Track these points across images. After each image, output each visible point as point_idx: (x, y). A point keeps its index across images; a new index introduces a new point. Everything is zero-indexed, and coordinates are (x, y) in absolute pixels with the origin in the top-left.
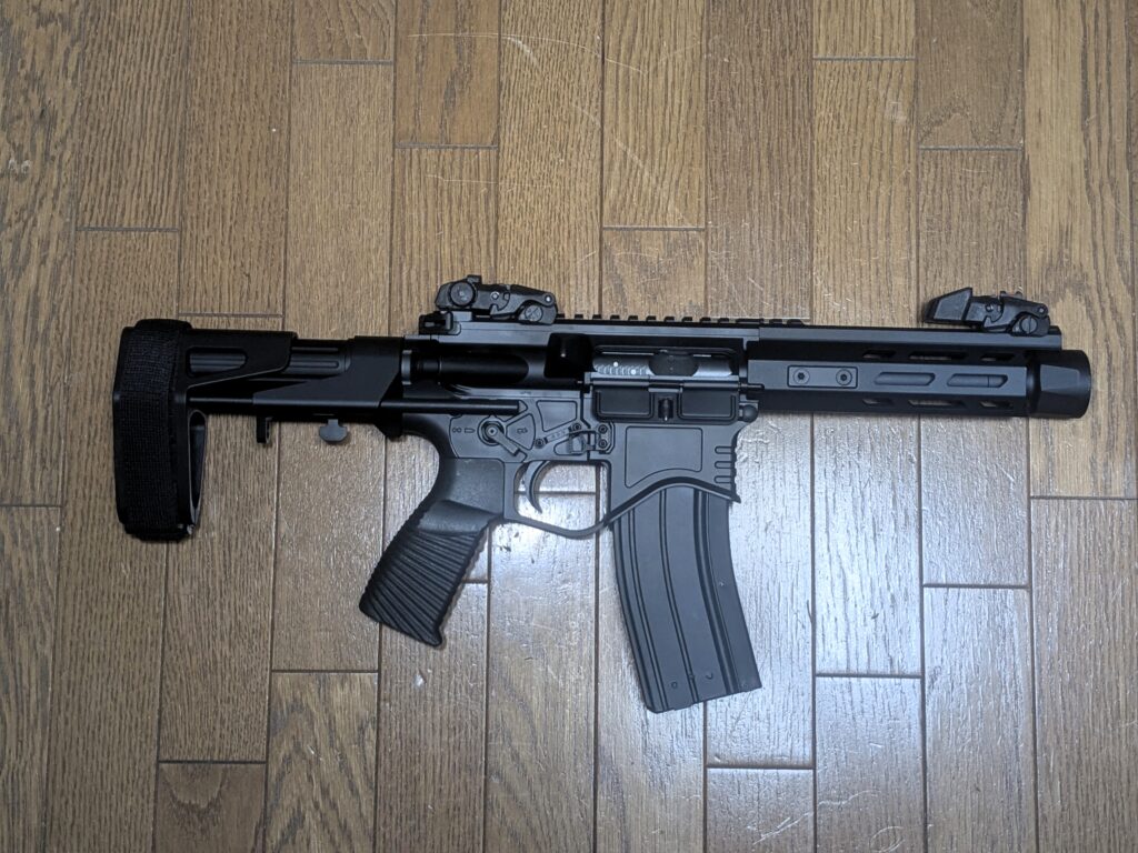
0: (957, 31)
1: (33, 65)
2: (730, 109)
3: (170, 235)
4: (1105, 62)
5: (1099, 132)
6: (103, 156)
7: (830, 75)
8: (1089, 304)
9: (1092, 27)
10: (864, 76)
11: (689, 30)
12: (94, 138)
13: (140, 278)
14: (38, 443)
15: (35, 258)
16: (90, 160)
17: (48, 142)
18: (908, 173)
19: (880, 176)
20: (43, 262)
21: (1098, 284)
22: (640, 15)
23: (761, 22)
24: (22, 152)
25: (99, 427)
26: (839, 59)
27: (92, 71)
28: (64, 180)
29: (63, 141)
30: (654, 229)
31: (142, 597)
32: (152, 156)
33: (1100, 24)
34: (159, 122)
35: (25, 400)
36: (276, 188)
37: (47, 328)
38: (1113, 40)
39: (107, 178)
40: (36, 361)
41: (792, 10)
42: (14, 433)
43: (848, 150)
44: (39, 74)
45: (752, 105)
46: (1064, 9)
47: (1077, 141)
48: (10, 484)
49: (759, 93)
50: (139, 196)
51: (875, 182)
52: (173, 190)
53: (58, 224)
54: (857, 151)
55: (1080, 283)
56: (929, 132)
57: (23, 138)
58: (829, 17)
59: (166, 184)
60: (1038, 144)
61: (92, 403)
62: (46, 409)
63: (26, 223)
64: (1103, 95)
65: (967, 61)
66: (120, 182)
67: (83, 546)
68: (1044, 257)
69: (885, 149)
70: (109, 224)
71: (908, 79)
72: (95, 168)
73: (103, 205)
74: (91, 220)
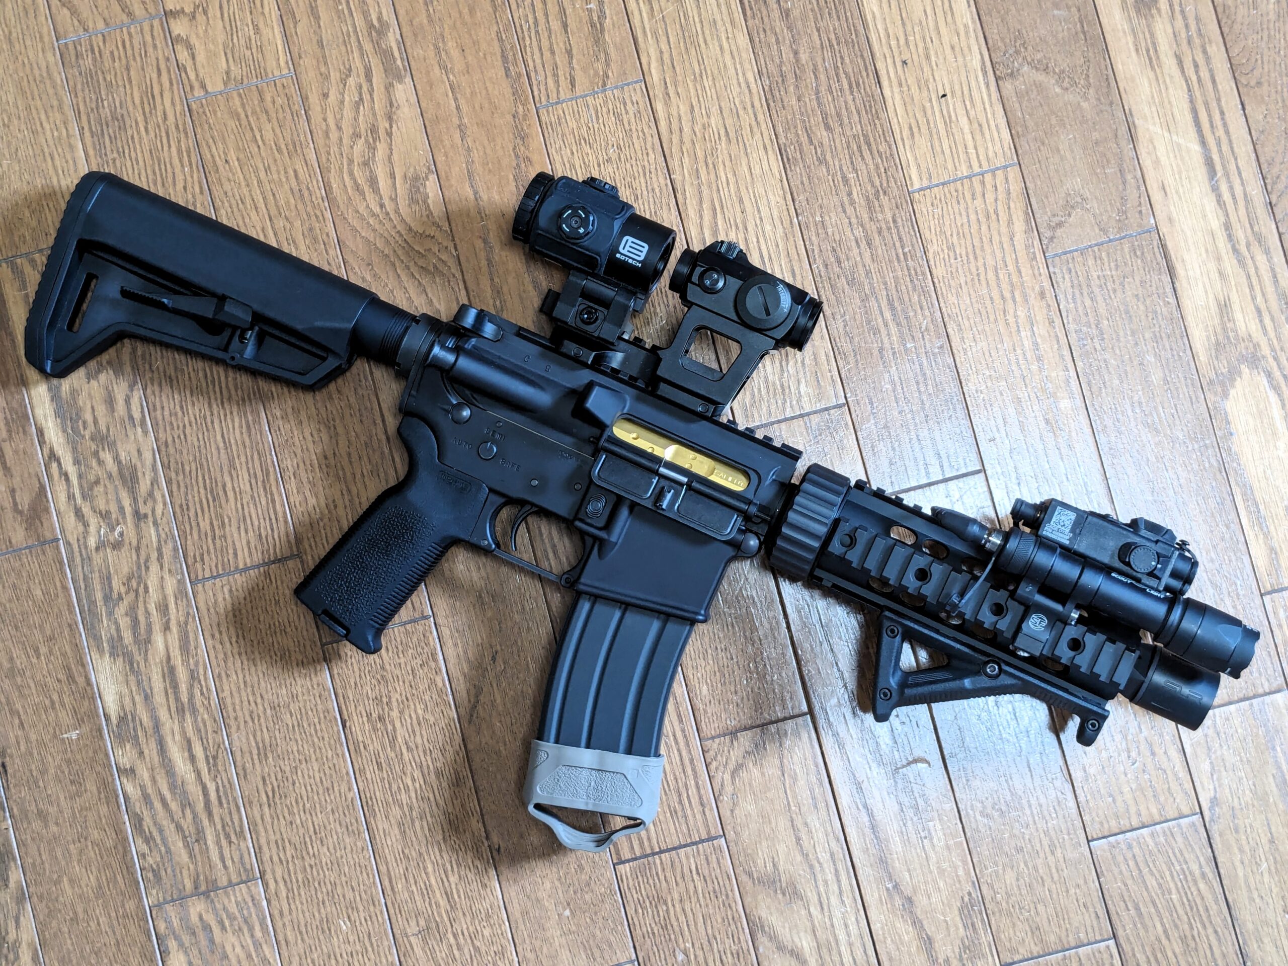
0: (1054, 121)
1: (95, 421)
2: (837, 269)
3: (290, 564)
4: (1217, 112)
5: (1231, 188)
6: (197, 499)
7: (932, 205)
8: (1269, 375)
9: (1194, 78)
10: (968, 196)
11: (771, 197)
12: (182, 485)
13: (273, 617)
14: (217, 819)
15: (157, 628)
16: (185, 507)
17: (135, 500)
18: (1042, 287)
19: (1013, 298)
20: (167, 628)
21: (1273, 350)
22: (715, 196)
23: (845, 168)
24: (110, 518)
25: (275, 784)
26: (937, 185)
27: (159, 412)
28: (163, 536)
29: (151, 495)
30: (793, 418)
31: (370, 949)
32: (248, 485)
33: (1202, 74)
34: (245, 447)
35: (191, 777)
37: (191, 697)
38: (1220, 87)
39: (207, 521)
40: (190, 733)
41: (874, 147)
42: (189, 816)
43: (973, 280)
44: (105, 431)
45: (858, 259)
46: (1160, 66)
47: (1210, 204)
48: (200, 870)
49: (863, 244)
50: (246, 532)
51: (1010, 305)
53: (171, 585)
54: (982, 277)
55: (1254, 355)
56: (1052, 239)
57: (107, 502)
58: (914, 143)
59: (271, 511)
60: (1170, 219)
61: (260, 762)
62: (215, 781)
63: (137, 591)
64: (1225, 148)
65: (1072, 151)
66: (223, 523)
67: (294, 914)
68: (1208, 338)
69: (1011, 267)
70: (224, 569)
71: (1016, 187)
72: (192, 514)
73: (212, 551)
74: (203, 570)
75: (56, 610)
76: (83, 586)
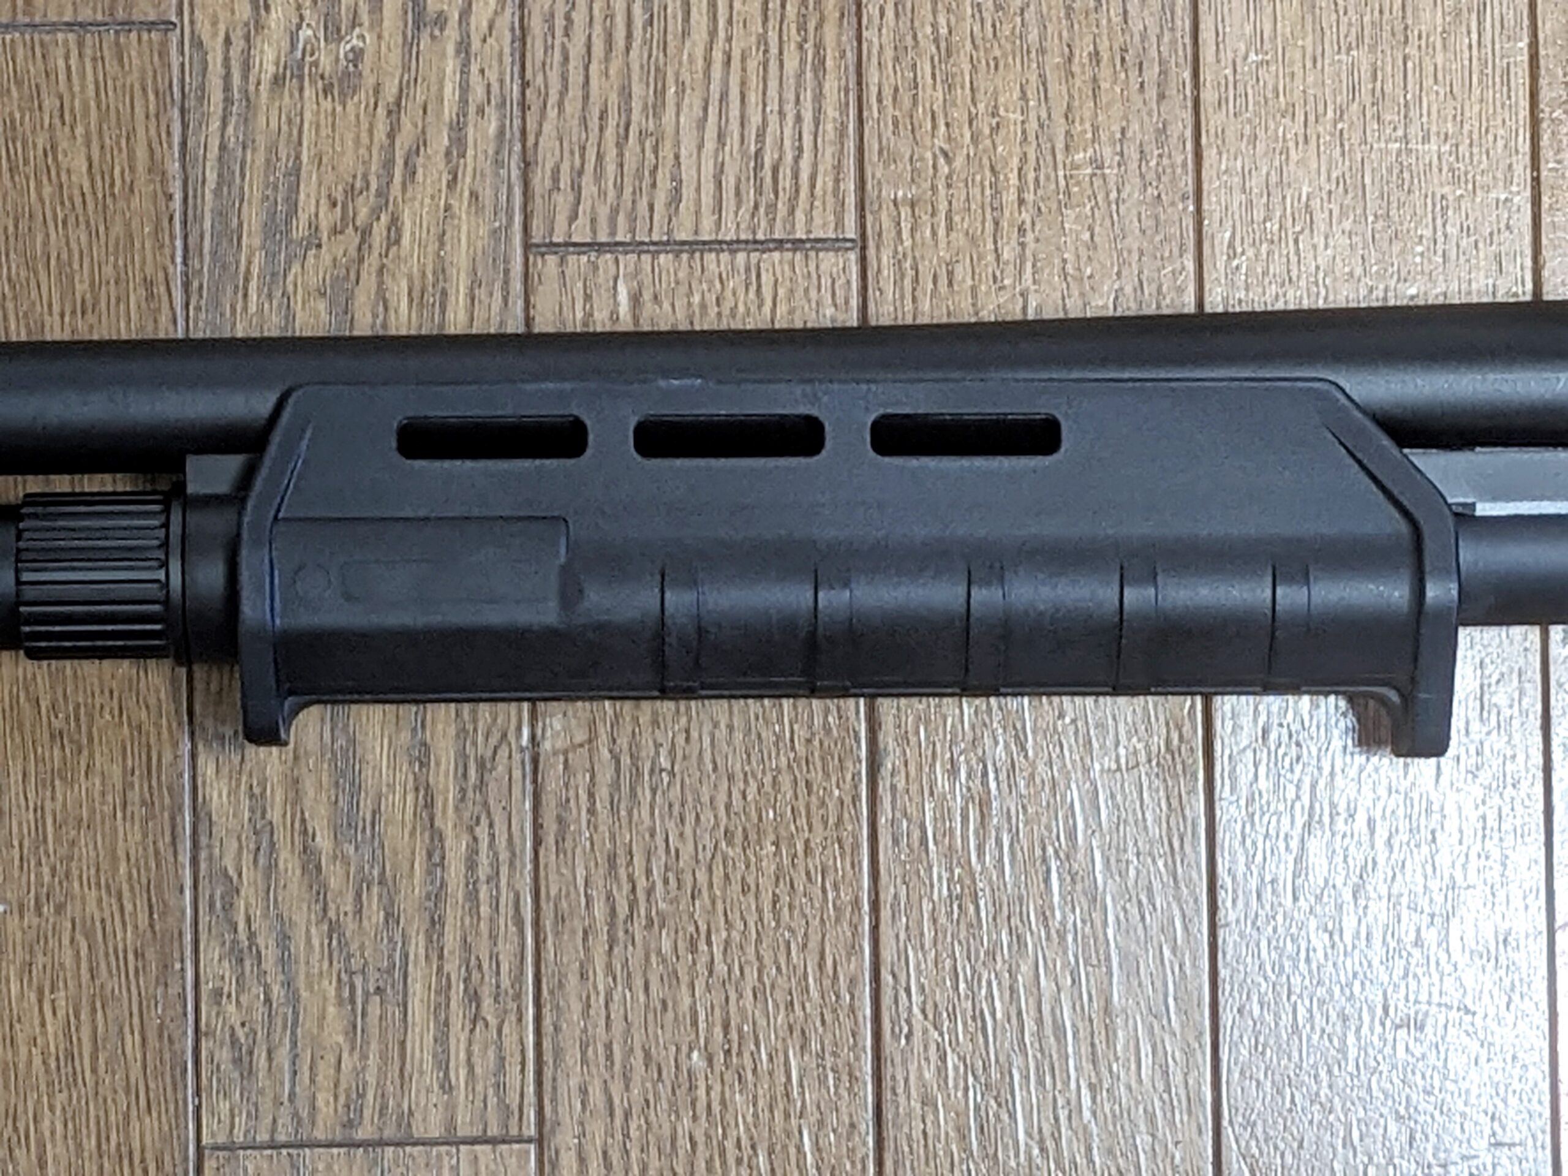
3: (829, 261)
14: (451, 939)
16: (560, 23)
25: (642, 883)
28: (478, 92)
35: (402, 805)
36: (1161, 97)
39: (616, 78)
42: (375, 914)
48: (371, 1075)
52: (831, 112)
59: (807, 96)
61: (614, 808)
62: (471, 830)
63: (366, 233)
66: (660, 93)
70: (631, 231)
72: (576, 49)
73: (611, 168)
74: (573, 217)
75: (117, 229)
76: (212, 177)
